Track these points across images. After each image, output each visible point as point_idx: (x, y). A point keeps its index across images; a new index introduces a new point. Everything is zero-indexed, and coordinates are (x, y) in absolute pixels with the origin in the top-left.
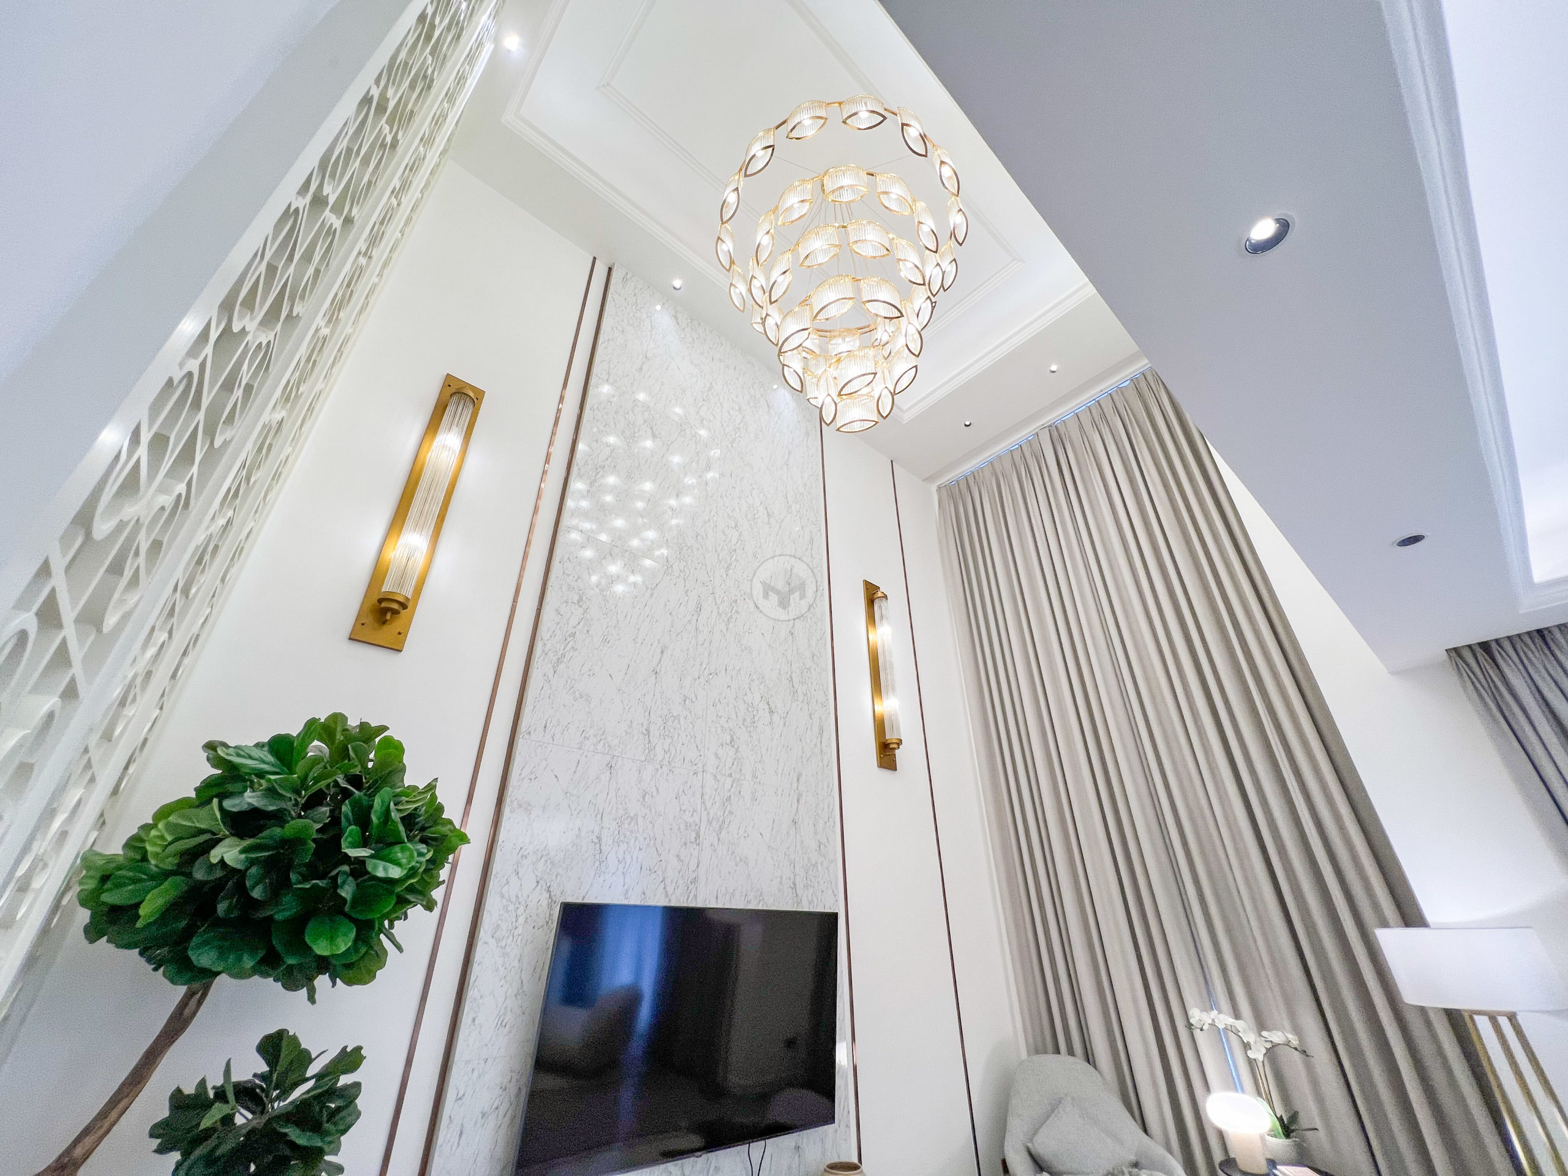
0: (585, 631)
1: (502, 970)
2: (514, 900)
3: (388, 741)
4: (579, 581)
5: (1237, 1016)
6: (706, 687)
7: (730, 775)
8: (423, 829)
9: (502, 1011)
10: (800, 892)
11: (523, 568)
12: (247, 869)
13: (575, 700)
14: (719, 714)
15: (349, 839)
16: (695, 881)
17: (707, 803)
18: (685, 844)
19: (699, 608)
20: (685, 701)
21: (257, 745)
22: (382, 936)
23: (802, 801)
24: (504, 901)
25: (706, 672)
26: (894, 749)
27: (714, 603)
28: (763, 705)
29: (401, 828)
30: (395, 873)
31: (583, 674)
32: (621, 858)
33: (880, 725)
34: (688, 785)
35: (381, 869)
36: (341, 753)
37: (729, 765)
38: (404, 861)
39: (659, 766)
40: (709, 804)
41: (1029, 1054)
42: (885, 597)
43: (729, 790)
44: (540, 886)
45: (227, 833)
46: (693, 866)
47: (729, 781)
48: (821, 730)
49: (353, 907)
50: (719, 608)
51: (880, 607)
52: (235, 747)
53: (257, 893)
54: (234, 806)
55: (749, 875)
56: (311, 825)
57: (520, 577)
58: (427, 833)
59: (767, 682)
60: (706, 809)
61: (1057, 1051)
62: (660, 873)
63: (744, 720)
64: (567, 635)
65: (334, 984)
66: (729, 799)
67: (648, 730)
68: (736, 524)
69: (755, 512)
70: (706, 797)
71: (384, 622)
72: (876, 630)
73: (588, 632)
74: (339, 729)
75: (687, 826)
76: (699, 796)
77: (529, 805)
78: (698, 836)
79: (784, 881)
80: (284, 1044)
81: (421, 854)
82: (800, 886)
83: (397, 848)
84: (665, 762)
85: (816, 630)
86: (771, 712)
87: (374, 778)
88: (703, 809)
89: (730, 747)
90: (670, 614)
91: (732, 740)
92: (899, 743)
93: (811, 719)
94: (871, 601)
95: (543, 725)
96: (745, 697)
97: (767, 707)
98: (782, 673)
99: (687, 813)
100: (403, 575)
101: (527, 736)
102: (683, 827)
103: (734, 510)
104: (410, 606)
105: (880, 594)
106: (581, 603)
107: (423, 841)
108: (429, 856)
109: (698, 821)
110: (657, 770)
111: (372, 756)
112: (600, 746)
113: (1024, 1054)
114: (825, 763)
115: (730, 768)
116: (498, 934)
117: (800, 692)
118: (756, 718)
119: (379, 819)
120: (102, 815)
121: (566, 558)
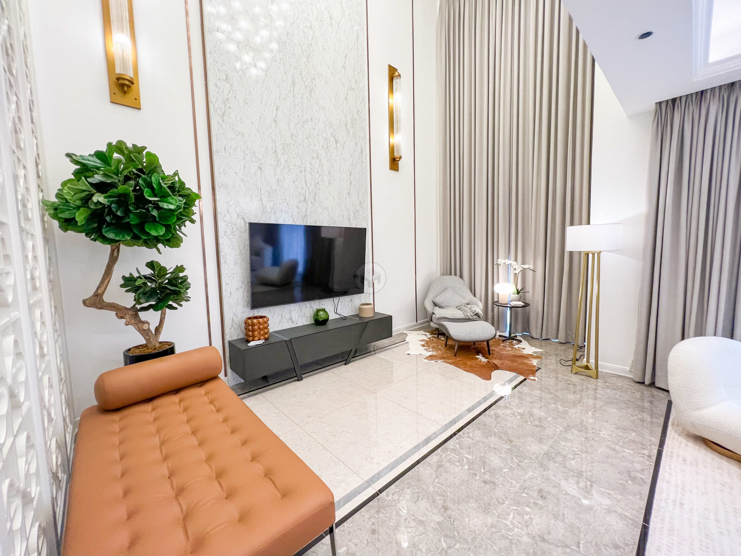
0: (234, 98)
1: (231, 246)
2: (230, 222)
3: (149, 154)
4: (224, 66)
5: (516, 260)
6: (302, 129)
7: (318, 173)
8: (179, 192)
9: (235, 259)
10: (352, 221)
11: (190, 57)
12: (111, 205)
13: (237, 135)
14: (310, 143)
15: (147, 194)
16: (305, 216)
17: (308, 185)
18: (300, 202)
19: (294, 84)
20: (292, 136)
21: (90, 155)
22: (178, 232)
23: (352, 184)
24: (226, 223)
25: (301, 121)
26: (398, 161)
27: (302, 80)
28: (332, 139)
29: (168, 191)
30: (172, 207)
31: (238, 122)
32: (272, 207)
33: (392, 150)
34: (298, 177)
35: (165, 205)
36: (130, 160)
37: (317, 167)
38: (174, 203)
39: (283, 168)
40: (309, 185)
41: (441, 275)
42: (400, 76)
43: (318, 179)
44: (239, 217)
45: (95, 191)
46: (304, 210)
47: (317, 175)
48: (362, 152)
49: (160, 219)
50: (305, 83)
51: (396, 82)
52: (80, 156)
53: (119, 213)
54: (93, 181)
55: (329, 214)
56: (129, 188)
57: (190, 63)
58: (180, 193)
59: (334, 126)
60: (308, 187)
61: (451, 275)
62: (290, 213)
63: (323, 146)
64: (225, 99)
65: (165, 247)
66: (318, 183)
67: (275, 151)
68: (311, 25)
69: (322, 16)
70: (307, 182)
71: (125, 92)
72: (393, 96)
73: (235, 97)
74: (124, 148)
75: (300, 194)
76: (304, 182)
77: (227, 185)
78: (305, 199)
79: (344, 217)
80: (155, 264)
81: (180, 201)
82: (351, 218)
83: (169, 198)
84: (286, 166)
85: (360, 97)
86: (336, 142)
87: (149, 170)
88: (306, 187)
89: (317, 159)
90: (278, 87)
91: (317, 156)
92: (400, 158)
93: (357, 146)
94: (391, 79)
95: (224, 148)
96: (323, 135)
97: (334, 139)
98: (342, 122)
99: (299, 189)
100: (124, 62)
101: (218, 154)
102: (298, 195)
103: (308, 14)
104: (135, 82)
105: (396, 74)
106: (228, 81)
107: (180, 196)
108: (184, 201)
109: (304, 193)
110: (283, 170)
111: (144, 160)
112: (253, 158)
113: (439, 275)
114: (364, 167)
115: (318, 169)
116: (226, 234)
117: (351, 132)
118: (329, 145)
119: (157, 186)
120: (39, 186)
121: (213, 50)
